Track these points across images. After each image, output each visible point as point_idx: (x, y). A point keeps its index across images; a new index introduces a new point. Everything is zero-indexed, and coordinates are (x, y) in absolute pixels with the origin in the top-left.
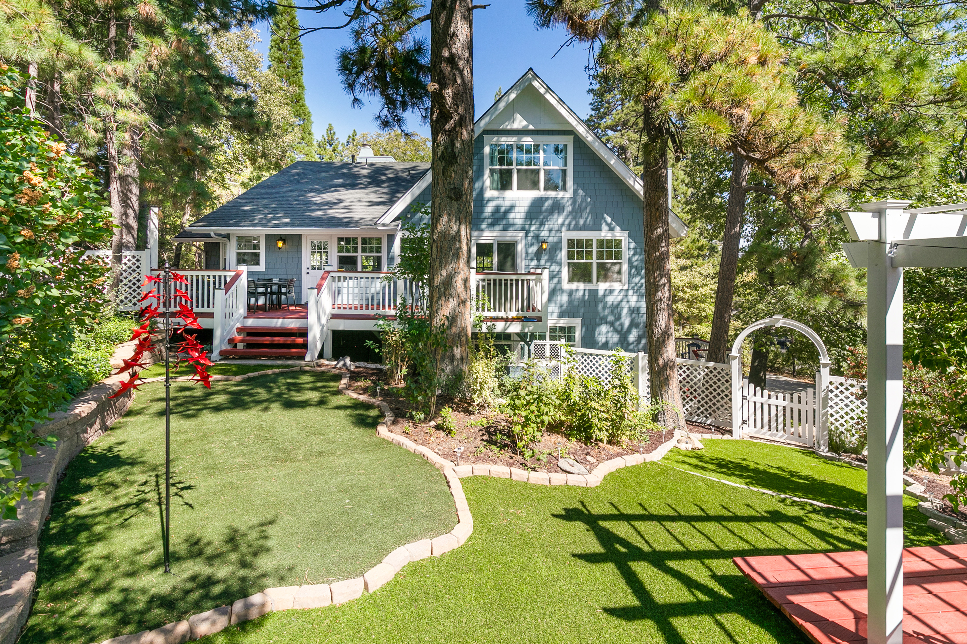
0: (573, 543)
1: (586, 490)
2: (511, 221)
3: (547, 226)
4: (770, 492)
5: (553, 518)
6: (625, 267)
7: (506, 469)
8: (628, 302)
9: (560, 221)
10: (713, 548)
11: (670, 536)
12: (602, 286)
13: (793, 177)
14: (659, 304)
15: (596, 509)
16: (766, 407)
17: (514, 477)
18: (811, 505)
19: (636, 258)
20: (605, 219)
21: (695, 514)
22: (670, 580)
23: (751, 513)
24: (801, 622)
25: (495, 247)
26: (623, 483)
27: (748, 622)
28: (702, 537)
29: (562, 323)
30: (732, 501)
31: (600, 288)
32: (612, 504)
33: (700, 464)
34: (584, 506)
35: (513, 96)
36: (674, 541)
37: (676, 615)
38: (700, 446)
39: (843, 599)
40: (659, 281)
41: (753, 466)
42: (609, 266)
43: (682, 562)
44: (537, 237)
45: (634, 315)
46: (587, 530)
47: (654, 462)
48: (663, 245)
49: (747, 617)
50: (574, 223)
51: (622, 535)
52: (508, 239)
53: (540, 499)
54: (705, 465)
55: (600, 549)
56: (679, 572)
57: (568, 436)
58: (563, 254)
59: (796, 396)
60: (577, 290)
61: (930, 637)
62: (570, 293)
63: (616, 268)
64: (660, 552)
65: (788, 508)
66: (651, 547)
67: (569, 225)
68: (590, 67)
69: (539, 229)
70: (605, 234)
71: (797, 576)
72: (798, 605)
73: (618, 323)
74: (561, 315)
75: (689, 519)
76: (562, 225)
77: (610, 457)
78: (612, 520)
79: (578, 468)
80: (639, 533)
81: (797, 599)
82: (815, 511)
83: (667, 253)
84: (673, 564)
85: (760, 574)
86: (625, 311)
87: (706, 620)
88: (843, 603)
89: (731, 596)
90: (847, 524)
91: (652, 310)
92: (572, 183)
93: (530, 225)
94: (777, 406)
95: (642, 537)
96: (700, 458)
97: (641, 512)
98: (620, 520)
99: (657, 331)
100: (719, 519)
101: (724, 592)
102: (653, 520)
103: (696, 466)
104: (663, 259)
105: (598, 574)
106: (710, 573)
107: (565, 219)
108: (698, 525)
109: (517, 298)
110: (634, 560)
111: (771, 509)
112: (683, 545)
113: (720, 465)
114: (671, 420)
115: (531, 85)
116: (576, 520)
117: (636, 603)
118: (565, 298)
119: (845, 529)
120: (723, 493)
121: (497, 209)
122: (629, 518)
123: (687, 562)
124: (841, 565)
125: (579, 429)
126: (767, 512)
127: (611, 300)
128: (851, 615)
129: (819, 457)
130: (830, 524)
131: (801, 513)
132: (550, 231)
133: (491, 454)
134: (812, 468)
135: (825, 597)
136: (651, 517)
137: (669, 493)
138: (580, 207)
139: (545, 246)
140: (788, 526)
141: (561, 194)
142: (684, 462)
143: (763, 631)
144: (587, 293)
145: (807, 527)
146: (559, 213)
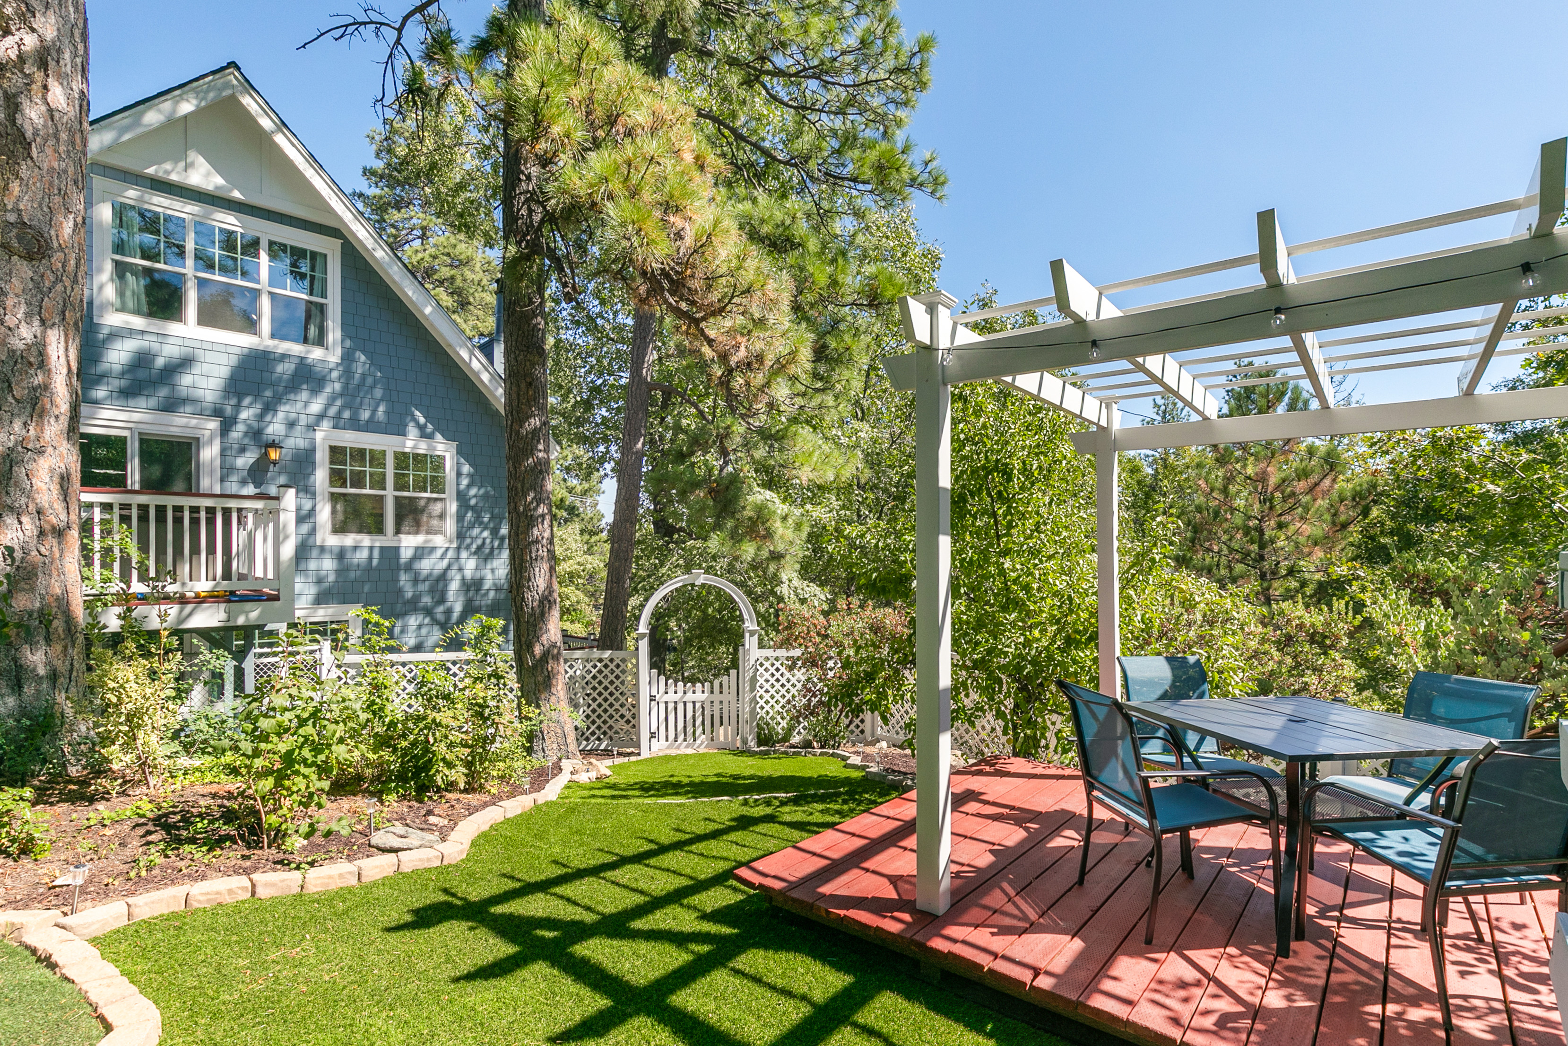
0: (447, 961)
1: (443, 870)
2: (183, 392)
3: (281, 415)
4: (726, 798)
5: (387, 935)
6: (453, 507)
7: (243, 881)
8: (460, 569)
9: (316, 407)
10: (685, 882)
11: (618, 889)
12: (409, 542)
13: (737, 347)
14: (534, 549)
15: (475, 894)
16: (680, 707)
17: (261, 892)
18: (776, 798)
19: (473, 491)
20: (413, 415)
21: (641, 850)
22: (643, 947)
23: (712, 827)
24: (842, 912)
25: (133, 448)
26: (510, 843)
27: (771, 953)
28: (665, 874)
29: (322, 614)
30: (684, 821)
31: (404, 544)
32: (504, 875)
33: (616, 793)
34: (454, 895)
35: (187, 107)
36: (626, 893)
37: (672, 991)
38: (608, 772)
39: (872, 868)
40: (536, 509)
41: (686, 780)
42: (422, 503)
43: (650, 917)
44: (256, 434)
45: (471, 593)
46: (471, 929)
47: (552, 802)
48: (541, 447)
49: (766, 948)
50: (347, 414)
51: (540, 914)
52: (174, 431)
53: (346, 912)
54: (624, 793)
55: (507, 949)
56: (653, 931)
57: (378, 795)
58: (321, 477)
59: (716, 683)
60: (355, 548)
61: (958, 872)
62: (341, 554)
63: (437, 508)
64: (612, 915)
65: (752, 810)
66: (598, 913)
67: (338, 417)
68: (386, 102)
69: (261, 417)
70: (412, 443)
71: (815, 864)
72: (831, 895)
73: (441, 609)
74: (320, 600)
75: (639, 858)
76: (321, 416)
77: (472, 810)
78: (513, 898)
79: (415, 837)
80: (568, 900)
81: (826, 889)
82: (783, 803)
83: (548, 461)
84: (638, 924)
85: (775, 877)
86: (454, 586)
87: (720, 977)
88: (874, 872)
89: (736, 931)
90: (820, 807)
91: (522, 561)
92: (338, 334)
93: (238, 407)
94: (694, 703)
95: (575, 903)
96: (614, 787)
97: (559, 871)
98: (527, 894)
99: (532, 598)
100: (678, 846)
101: (725, 930)
102: (582, 877)
103: (613, 797)
104: (541, 472)
105: (516, 992)
106: (696, 914)
107: (327, 406)
108: (652, 861)
109: (212, 550)
110: (574, 943)
111: (734, 815)
112: (642, 892)
113: (642, 789)
114: (555, 746)
115: (233, 100)
116: (440, 922)
117: (603, 1002)
118: (328, 564)
119: (822, 811)
120: (668, 814)
121: (142, 360)
122: (543, 886)
123: (658, 914)
124: (853, 835)
125: (402, 778)
126: (732, 820)
127: (426, 565)
128: (885, 881)
129: (753, 754)
130: (804, 812)
131: (769, 810)
132: (291, 425)
133: (182, 864)
134: (751, 767)
135: (855, 873)
136: (580, 874)
137: (594, 835)
138: (359, 387)
139: (273, 455)
140: (762, 828)
141: (316, 354)
142: (594, 796)
143: (791, 956)
144: (376, 554)
145: (780, 823)
146: (316, 391)
